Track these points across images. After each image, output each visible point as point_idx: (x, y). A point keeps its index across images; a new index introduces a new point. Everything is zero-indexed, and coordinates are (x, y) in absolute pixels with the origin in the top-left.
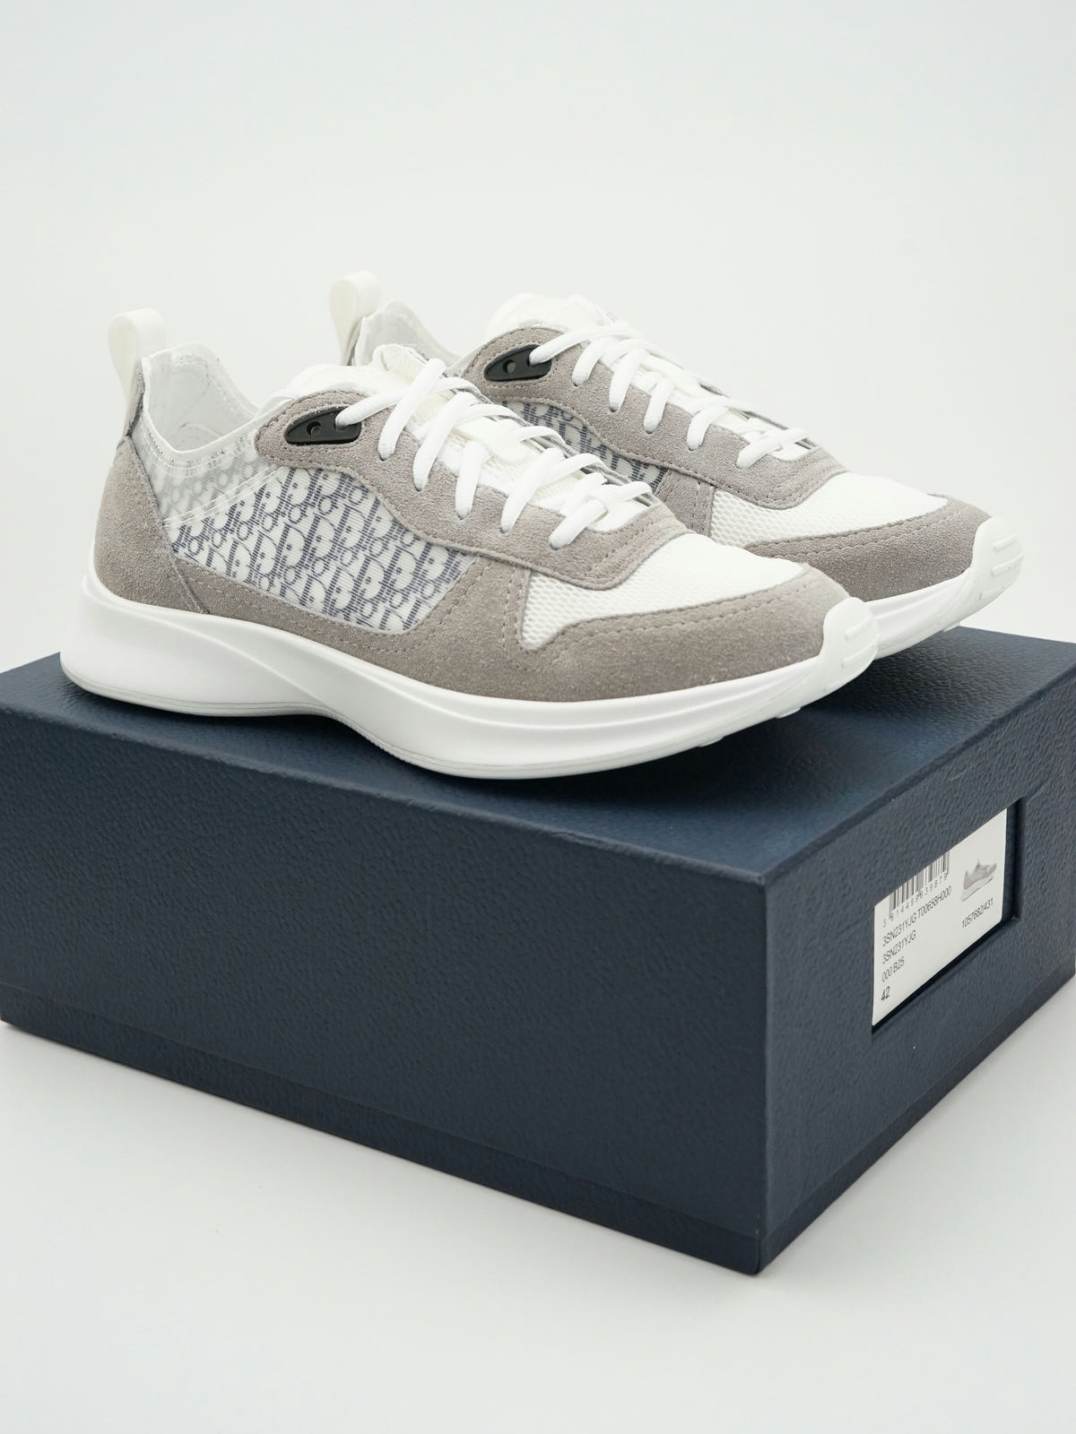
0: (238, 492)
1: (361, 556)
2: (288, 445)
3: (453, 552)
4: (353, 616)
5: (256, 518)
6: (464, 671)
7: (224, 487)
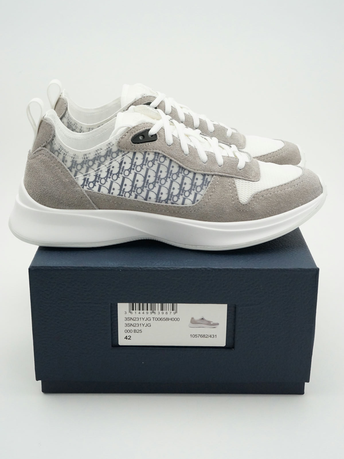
0: (111, 163)
1: (169, 181)
2: (133, 144)
3: (204, 175)
4: (169, 202)
5: (121, 172)
6: (221, 214)
7: (104, 162)
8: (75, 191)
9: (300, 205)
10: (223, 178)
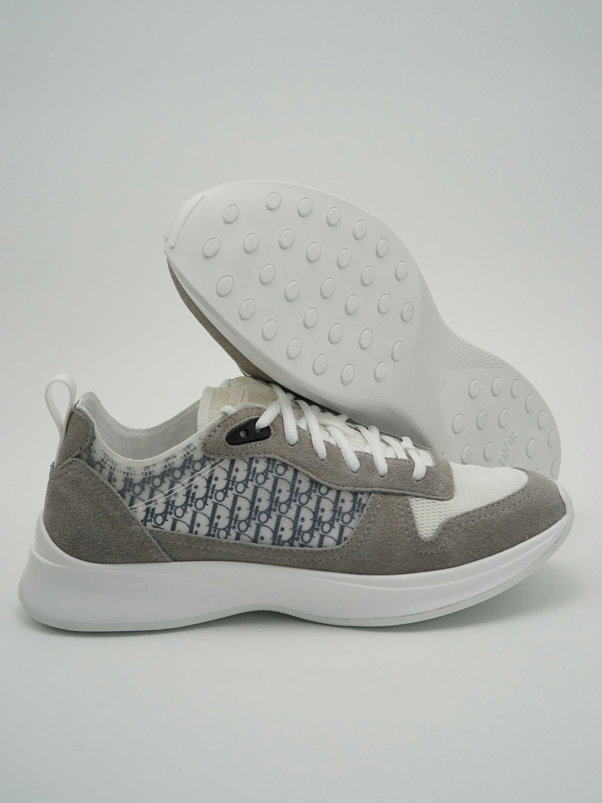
0: (192, 480)
1: (294, 506)
2: (230, 446)
3: (355, 494)
4: (296, 543)
5: (210, 494)
6: (387, 562)
7: (179, 479)
8: (131, 531)
9: (527, 538)
10: (388, 496)
